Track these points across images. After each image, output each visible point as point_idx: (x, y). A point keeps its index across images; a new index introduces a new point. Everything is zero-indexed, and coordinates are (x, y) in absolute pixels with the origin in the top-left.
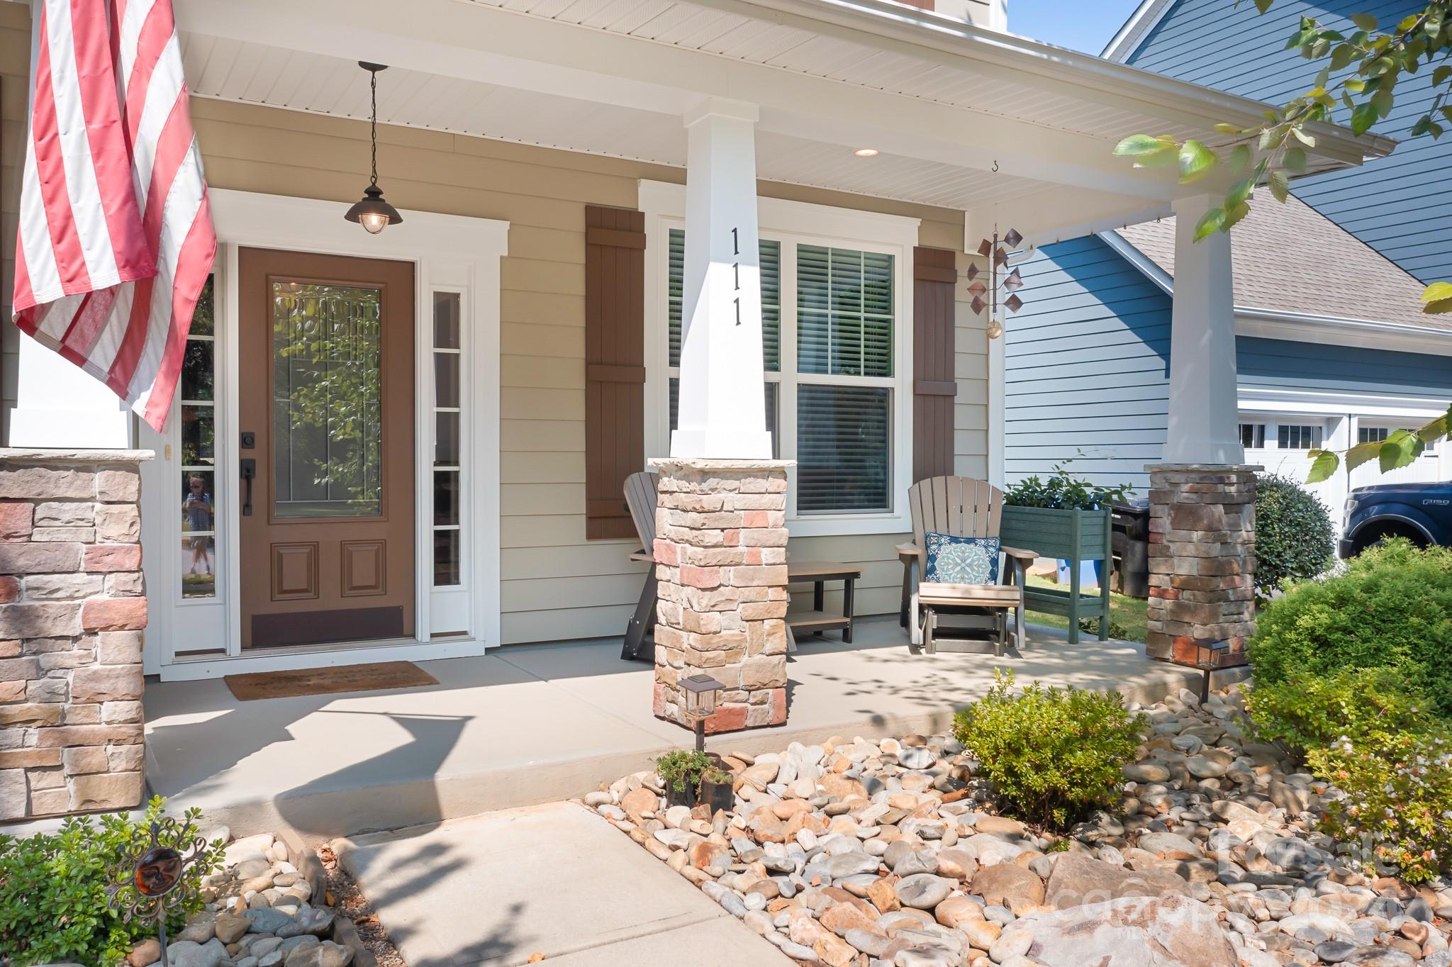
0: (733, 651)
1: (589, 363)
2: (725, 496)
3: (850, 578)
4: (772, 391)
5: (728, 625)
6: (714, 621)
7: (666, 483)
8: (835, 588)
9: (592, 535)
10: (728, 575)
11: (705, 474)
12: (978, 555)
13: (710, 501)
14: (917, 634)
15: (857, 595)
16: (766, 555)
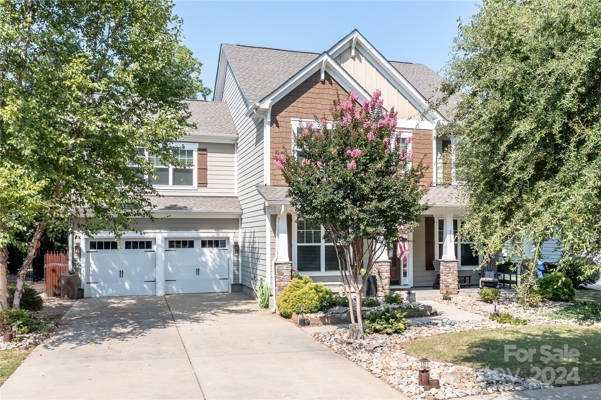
0: (451, 284)
1: (426, 242)
2: (450, 265)
3: (470, 277)
4: (456, 246)
5: (450, 281)
6: (448, 280)
7: (441, 263)
8: (467, 278)
9: (427, 270)
10: (450, 274)
11: (447, 262)
12: (492, 273)
13: (448, 265)
14: (481, 286)
15: (471, 281)
16: (455, 272)
